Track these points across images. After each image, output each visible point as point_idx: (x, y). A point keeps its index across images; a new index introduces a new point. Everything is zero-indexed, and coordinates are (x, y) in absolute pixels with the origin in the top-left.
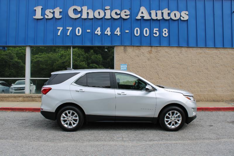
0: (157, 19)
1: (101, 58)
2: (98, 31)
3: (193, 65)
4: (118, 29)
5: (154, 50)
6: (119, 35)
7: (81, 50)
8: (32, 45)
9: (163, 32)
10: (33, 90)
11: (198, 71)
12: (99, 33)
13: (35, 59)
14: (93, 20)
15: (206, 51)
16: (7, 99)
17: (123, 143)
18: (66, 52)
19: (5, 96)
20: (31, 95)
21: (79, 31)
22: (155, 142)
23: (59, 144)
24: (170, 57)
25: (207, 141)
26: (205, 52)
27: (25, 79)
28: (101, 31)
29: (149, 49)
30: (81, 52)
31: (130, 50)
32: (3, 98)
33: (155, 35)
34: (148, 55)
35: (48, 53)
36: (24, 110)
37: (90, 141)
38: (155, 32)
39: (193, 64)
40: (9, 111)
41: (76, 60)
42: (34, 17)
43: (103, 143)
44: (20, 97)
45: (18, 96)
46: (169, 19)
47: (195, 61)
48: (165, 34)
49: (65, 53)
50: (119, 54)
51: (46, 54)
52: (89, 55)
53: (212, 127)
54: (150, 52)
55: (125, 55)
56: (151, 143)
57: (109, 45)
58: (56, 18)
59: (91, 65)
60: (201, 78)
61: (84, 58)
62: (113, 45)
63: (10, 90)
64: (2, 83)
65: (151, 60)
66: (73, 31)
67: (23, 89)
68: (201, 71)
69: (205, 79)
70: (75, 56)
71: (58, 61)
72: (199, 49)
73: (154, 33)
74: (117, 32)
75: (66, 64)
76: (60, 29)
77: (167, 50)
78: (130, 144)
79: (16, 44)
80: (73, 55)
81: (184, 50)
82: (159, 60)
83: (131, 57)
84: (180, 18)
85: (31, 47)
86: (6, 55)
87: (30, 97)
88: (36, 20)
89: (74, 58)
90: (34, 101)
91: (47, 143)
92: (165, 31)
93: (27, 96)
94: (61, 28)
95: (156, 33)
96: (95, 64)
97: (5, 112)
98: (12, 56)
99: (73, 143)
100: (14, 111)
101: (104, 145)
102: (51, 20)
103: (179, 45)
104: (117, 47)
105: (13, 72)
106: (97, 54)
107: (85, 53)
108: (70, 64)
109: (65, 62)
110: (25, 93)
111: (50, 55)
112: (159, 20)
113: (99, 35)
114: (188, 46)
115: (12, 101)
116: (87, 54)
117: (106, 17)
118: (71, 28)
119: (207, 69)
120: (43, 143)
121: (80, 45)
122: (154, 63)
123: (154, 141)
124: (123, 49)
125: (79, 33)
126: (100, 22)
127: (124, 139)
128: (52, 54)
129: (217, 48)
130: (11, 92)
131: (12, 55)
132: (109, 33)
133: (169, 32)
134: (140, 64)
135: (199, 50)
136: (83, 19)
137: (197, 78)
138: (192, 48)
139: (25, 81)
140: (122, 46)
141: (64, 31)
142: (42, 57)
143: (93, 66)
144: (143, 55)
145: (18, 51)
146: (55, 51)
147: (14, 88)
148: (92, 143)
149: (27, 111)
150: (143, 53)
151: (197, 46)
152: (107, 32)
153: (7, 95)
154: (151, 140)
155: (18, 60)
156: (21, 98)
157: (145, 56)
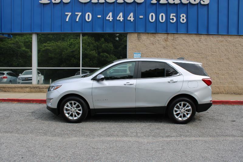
0: (174, 3)
1: (113, 46)
2: (110, 17)
3: (213, 55)
4: (132, 15)
5: (170, 37)
6: (132, 21)
7: (91, 38)
8: (39, 32)
9: (181, 18)
10: (41, 81)
11: (218, 61)
12: (111, 19)
13: (43, 48)
14: (105, 4)
15: (228, 38)
16: (14, 90)
17: (137, 139)
18: (76, 41)
19: (12, 86)
20: (38, 85)
21: (89, 17)
22: (173, 139)
23: (67, 139)
24: (188, 45)
25: (231, 139)
26: (226, 40)
27: (31, 69)
28: (113, 16)
29: (165, 36)
30: (91, 41)
31: (144, 37)
32: (9, 89)
33: (171, 21)
34: (163, 43)
35: (57, 41)
36: (31, 102)
37: (101, 136)
38: (171, 17)
39: (213, 53)
40: (16, 103)
41: (86, 49)
42: (40, 2)
43: (115, 138)
44: (26, 87)
45: (25, 86)
46: (188, 4)
47: (216, 50)
48: (183, 20)
49: (74, 41)
50: (132, 42)
51: (54, 42)
52: (100, 43)
53: (234, 123)
54: (166, 40)
55: (139, 43)
56: (168, 139)
57: (122, 32)
58: (64, 3)
59: (102, 54)
60: (222, 69)
61: (94, 46)
62: (126, 32)
63: (18, 81)
64: (9, 73)
65: (167, 48)
66: (83, 17)
67: (30, 79)
68: (222, 60)
69: (226, 69)
70: (85, 45)
71: (67, 50)
72: (220, 36)
73: (171, 19)
74: (130, 17)
75: (76, 53)
76: (68, 15)
77: (185, 37)
78: (146, 140)
79: (21, 31)
80: (82, 44)
81: (203, 38)
82: (175, 48)
83: (145, 45)
84: (200, 2)
85: (38, 34)
86: (13, 44)
87: (37, 88)
88: (43, 4)
89: (83, 47)
90: (41, 92)
91: (54, 138)
92: (183, 16)
93: (33, 86)
94: (70, 14)
95: (173, 19)
96: (105, 54)
97: (11, 103)
98: (20, 45)
99: (83, 138)
100: (20, 103)
101: (116, 141)
102: (59, 5)
103: (198, 33)
104: (131, 34)
105: (20, 62)
106: (108, 43)
107: (96, 42)
108: (80, 53)
109: (74, 51)
110: (32, 84)
111: (59, 43)
112: (177, 4)
113: (111, 21)
114: (208, 34)
115: (18, 92)
116: (97, 43)
117: (118, 1)
118: (80, 14)
119: (228, 59)
120: (51, 138)
121: (90, 32)
122: (170, 51)
123: (171, 137)
124: (137, 36)
125: (89, 19)
126: (111, 7)
127: (139, 135)
128: (61, 43)
129: (241, 35)
130: (19, 83)
131: (20, 43)
132: (122, 19)
133: (187, 18)
134: (156, 53)
135: (220, 38)
136: (93, 3)
137: (216, 69)
138: (213, 36)
139: (32, 71)
140: (136, 33)
141: (73, 17)
142: (50, 45)
143: (104, 55)
144: (158, 43)
145: (25, 39)
146: (63, 39)
147: (21, 78)
148: (103, 138)
149: (34, 103)
150: (159, 41)
151: (218, 34)
152: (120, 17)
153: (13, 85)
154: (168, 136)
155: (26, 49)
156: (28, 89)
157: (160, 44)
